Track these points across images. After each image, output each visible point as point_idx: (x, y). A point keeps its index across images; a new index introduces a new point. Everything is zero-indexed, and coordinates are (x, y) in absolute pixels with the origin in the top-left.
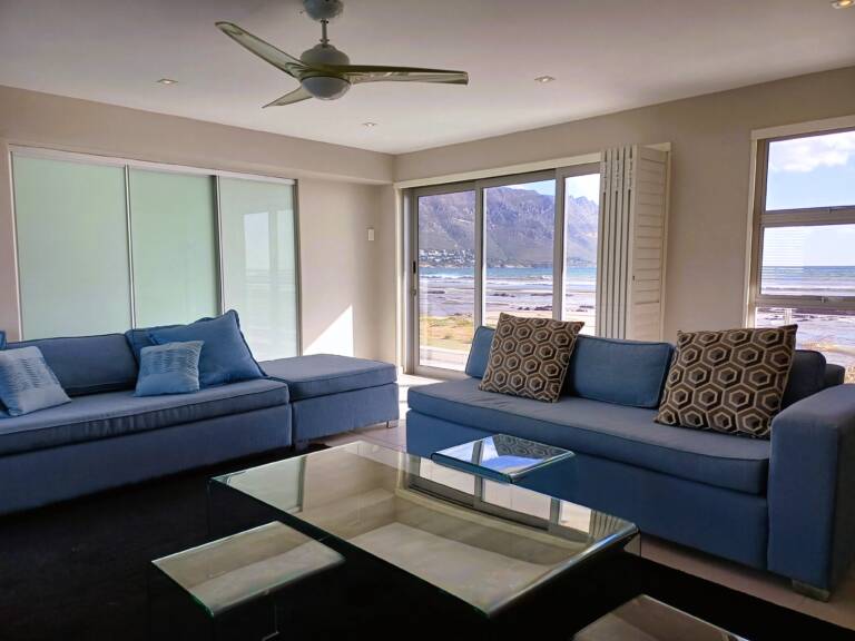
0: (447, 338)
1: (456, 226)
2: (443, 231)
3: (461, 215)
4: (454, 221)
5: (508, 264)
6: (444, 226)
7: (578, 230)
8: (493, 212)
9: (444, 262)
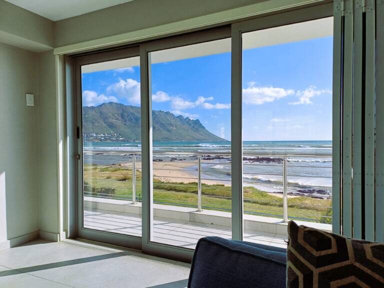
0: (108, 178)
1: (111, 123)
2: (105, 125)
3: (114, 118)
4: (110, 120)
5: (137, 140)
6: (105, 123)
7: (167, 125)
8: (129, 117)
9: (106, 139)
